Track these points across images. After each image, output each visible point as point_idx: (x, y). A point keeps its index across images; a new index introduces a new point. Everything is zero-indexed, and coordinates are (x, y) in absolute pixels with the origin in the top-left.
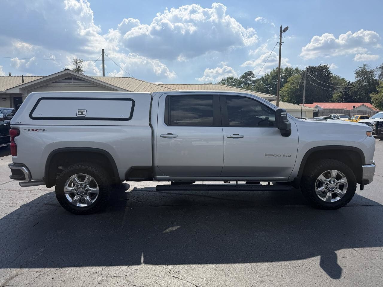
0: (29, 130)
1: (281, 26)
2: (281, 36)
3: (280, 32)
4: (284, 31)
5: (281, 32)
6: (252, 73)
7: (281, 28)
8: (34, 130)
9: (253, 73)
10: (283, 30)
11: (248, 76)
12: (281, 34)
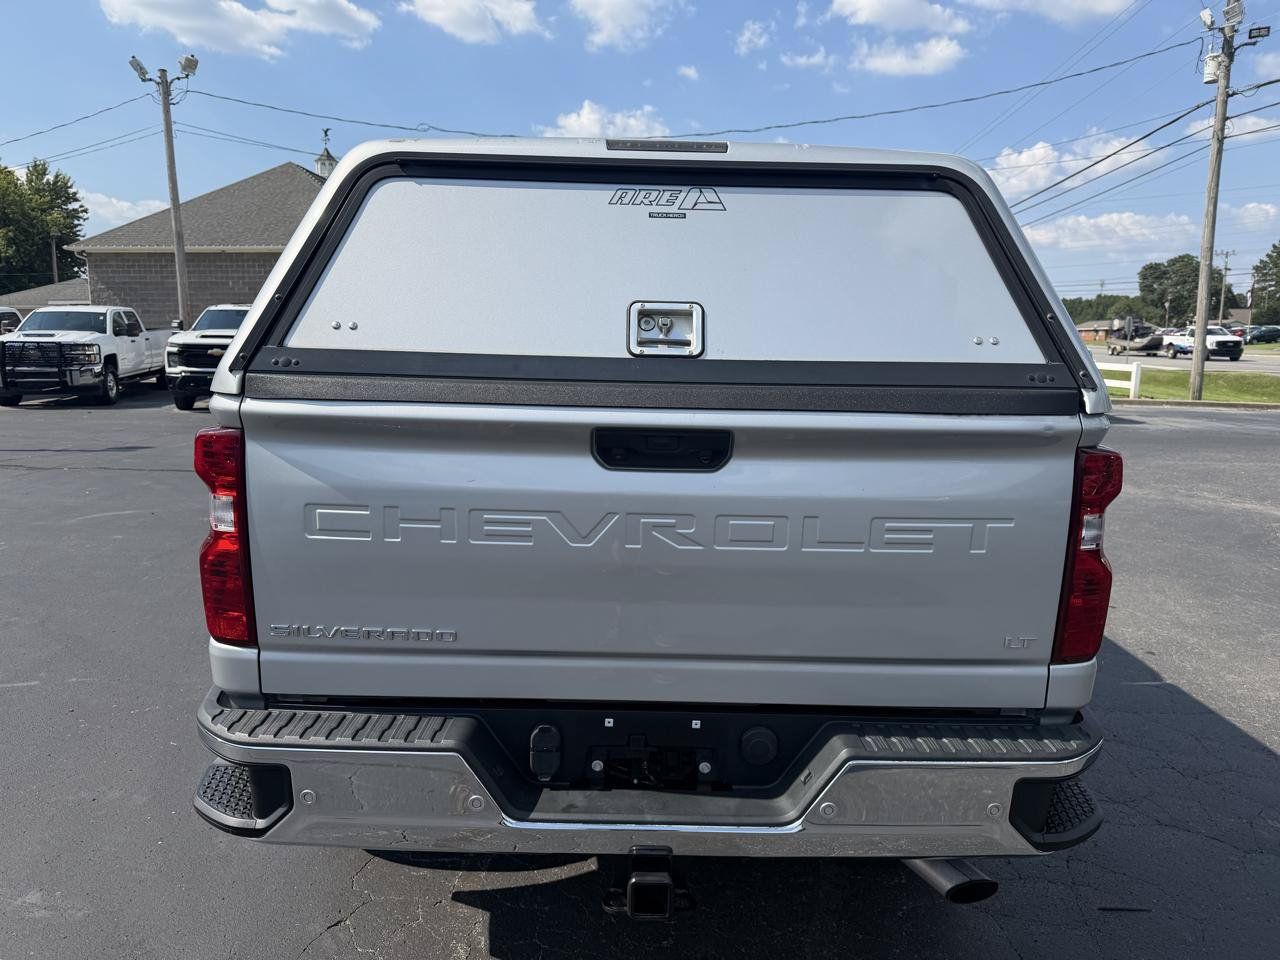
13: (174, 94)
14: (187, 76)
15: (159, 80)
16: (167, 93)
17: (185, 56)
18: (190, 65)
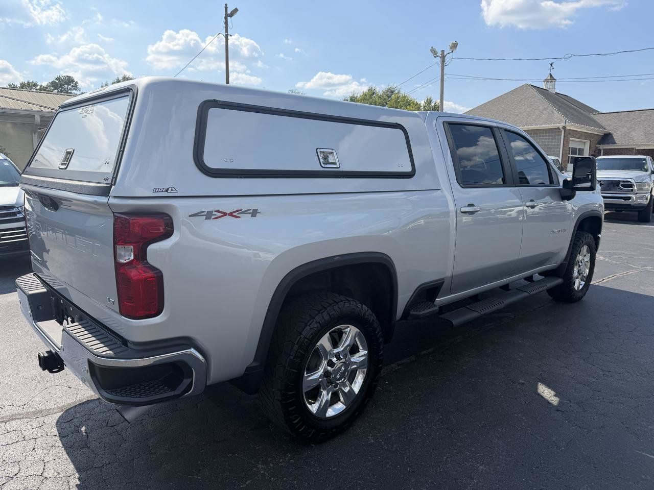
0: (209, 215)
1: (226, 5)
2: (226, 23)
3: (224, 16)
4: (231, 15)
5: (227, 16)
6: (73, 81)
7: (226, 8)
8: (225, 214)
9: (76, 80)
10: (229, 12)
11: (64, 85)
12: (226, 18)
13: (446, 61)
14: (452, 51)
15: (441, 56)
16: (443, 61)
17: (452, 42)
18: (454, 46)
